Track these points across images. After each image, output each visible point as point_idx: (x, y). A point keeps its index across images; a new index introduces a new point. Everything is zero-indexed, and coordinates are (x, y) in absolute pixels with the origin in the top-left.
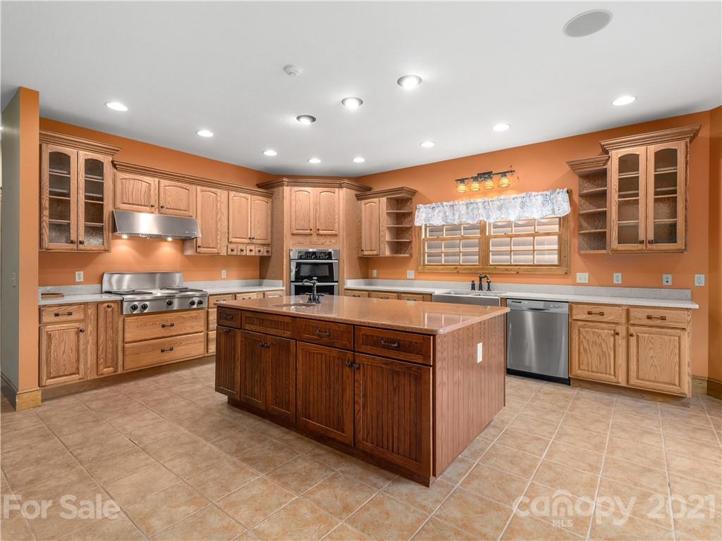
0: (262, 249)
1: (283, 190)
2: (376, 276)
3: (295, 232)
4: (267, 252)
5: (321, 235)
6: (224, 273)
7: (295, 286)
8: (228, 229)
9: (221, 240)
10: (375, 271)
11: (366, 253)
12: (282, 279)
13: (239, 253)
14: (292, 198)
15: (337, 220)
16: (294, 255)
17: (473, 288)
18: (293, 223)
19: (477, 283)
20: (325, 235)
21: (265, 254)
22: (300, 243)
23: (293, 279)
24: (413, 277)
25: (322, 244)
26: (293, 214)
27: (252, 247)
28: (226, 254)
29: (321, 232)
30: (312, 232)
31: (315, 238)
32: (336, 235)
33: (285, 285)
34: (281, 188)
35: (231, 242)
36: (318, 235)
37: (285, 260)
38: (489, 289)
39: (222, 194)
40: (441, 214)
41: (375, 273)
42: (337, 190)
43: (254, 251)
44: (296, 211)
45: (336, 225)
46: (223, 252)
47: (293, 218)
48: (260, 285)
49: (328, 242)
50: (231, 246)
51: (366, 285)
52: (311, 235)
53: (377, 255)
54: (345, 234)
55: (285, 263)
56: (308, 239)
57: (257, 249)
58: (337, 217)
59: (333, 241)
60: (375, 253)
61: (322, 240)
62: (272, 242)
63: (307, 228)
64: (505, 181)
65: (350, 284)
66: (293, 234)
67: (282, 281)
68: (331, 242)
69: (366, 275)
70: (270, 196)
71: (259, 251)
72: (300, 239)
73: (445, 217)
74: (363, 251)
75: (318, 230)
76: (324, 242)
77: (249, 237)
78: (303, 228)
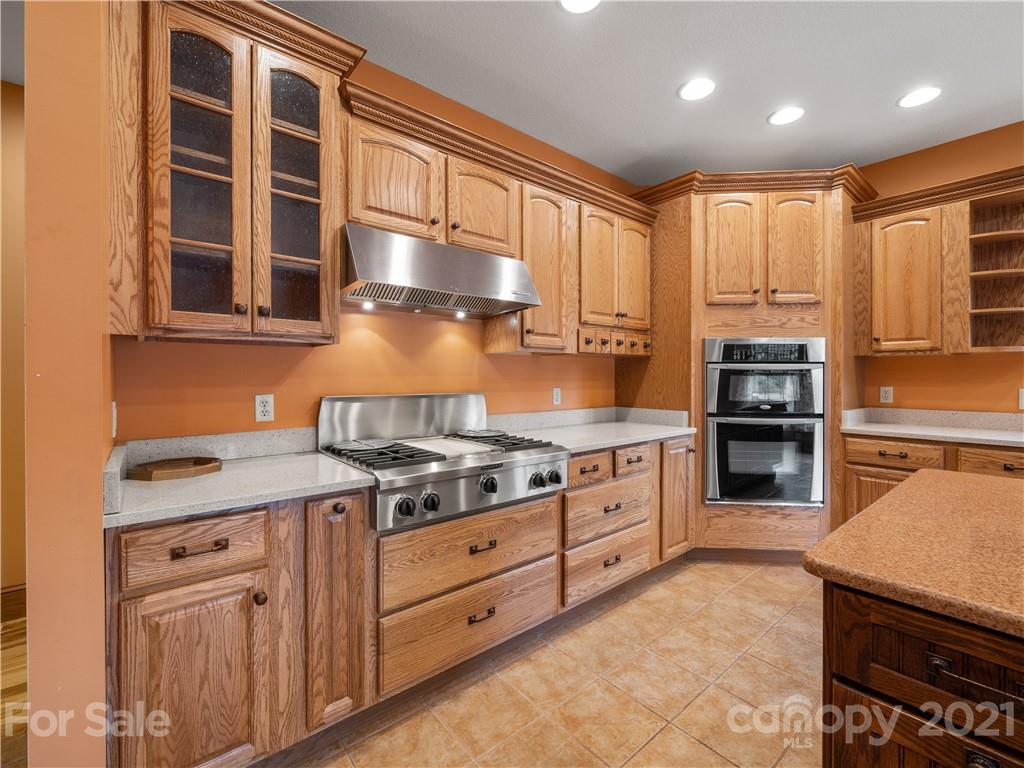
0: (636, 340)
1: (688, 208)
2: (891, 400)
3: (717, 298)
4: (646, 346)
5: (780, 305)
6: (557, 393)
7: (718, 424)
8: (580, 291)
9: (566, 317)
10: (890, 390)
11: (886, 345)
12: (688, 409)
13: (598, 350)
14: (710, 219)
15: (819, 267)
16: (717, 354)
18: (712, 277)
20: (788, 304)
21: (640, 351)
22: (727, 325)
23: (713, 407)
25: (781, 326)
26: (712, 257)
27: (621, 336)
28: (575, 351)
29: (780, 297)
30: (757, 297)
31: (762, 312)
32: (817, 303)
33: (693, 424)
34: (682, 199)
35: (586, 323)
36: (772, 304)
37: (693, 364)
39: (569, 205)
41: (888, 393)
42: (819, 193)
43: (619, 344)
44: (717, 249)
45: (818, 280)
46: (571, 349)
47: (712, 267)
48: (619, 419)
49: (795, 320)
50: (586, 333)
51: (869, 420)
52: (754, 304)
53: (932, 350)
54: (840, 301)
55: (693, 371)
56: (745, 316)
57: (628, 341)
58: (819, 258)
59: (809, 318)
60: (924, 344)
61: (780, 316)
62: (652, 325)
63: (746, 287)
65: (851, 420)
66: (711, 305)
67: (686, 413)
68: (802, 320)
69: (864, 401)
70: (648, 220)
71: (633, 345)
72: (728, 315)
74: (877, 340)
75: (774, 292)
76: (785, 320)
77: (616, 311)
78: (735, 290)
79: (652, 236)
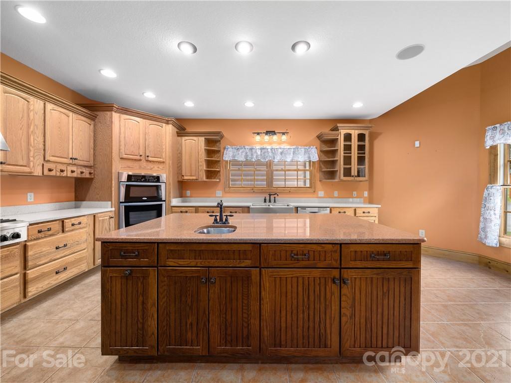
0: (84, 171)
1: (111, 118)
2: (189, 195)
3: (125, 156)
4: (90, 173)
5: (150, 161)
6: (31, 196)
7: (125, 206)
8: (44, 145)
9: (34, 157)
10: (189, 191)
11: (186, 178)
12: (111, 200)
13: (58, 174)
14: (122, 125)
15: (164, 150)
16: (124, 178)
17: (265, 201)
18: (122, 147)
19: (268, 198)
20: (153, 162)
21: (88, 176)
22: (129, 167)
23: (122, 199)
24: (221, 196)
25: (151, 169)
26: (122, 139)
27: (74, 168)
28: (40, 174)
29: (150, 159)
30: (142, 158)
31: (144, 163)
32: (163, 162)
33: (113, 206)
34: (109, 113)
35: (49, 161)
36: (147, 161)
37: (113, 182)
38: (275, 201)
39: (37, 104)
40: (244, 154)
41: (188, 193)
42: (164, 125)
43: (75, 172)
44: (125, 137)
45: (164, 155)
46: (38, 172)
47: (122, 143)
49: (156, 168)
50: (47, 166)
51: (183, 202)
52: (140, 160)
53: (196, 180)
54: (171, 162)
55: (113, 185)
56: (137, 164)
57: (79, 170)
58: (164, 147)
59: (161, 167)
60: (194, 178)
61: (151, 165)
62: (94, 164)
63: (137, 154)
64: (284, 138)
65: (175, 202)
66: (122, 158)
67: (110, 202)
68: (158, 167)
69: (181, 195)
70: (93, 118)
71: (82, 173)
72: (129, 163)
73: (246, 156)
74: (183, 176)
75: (148, 156)
76: (152, 167)
77: (71, 156)
78: (132, 154)
79: (95, 126)
